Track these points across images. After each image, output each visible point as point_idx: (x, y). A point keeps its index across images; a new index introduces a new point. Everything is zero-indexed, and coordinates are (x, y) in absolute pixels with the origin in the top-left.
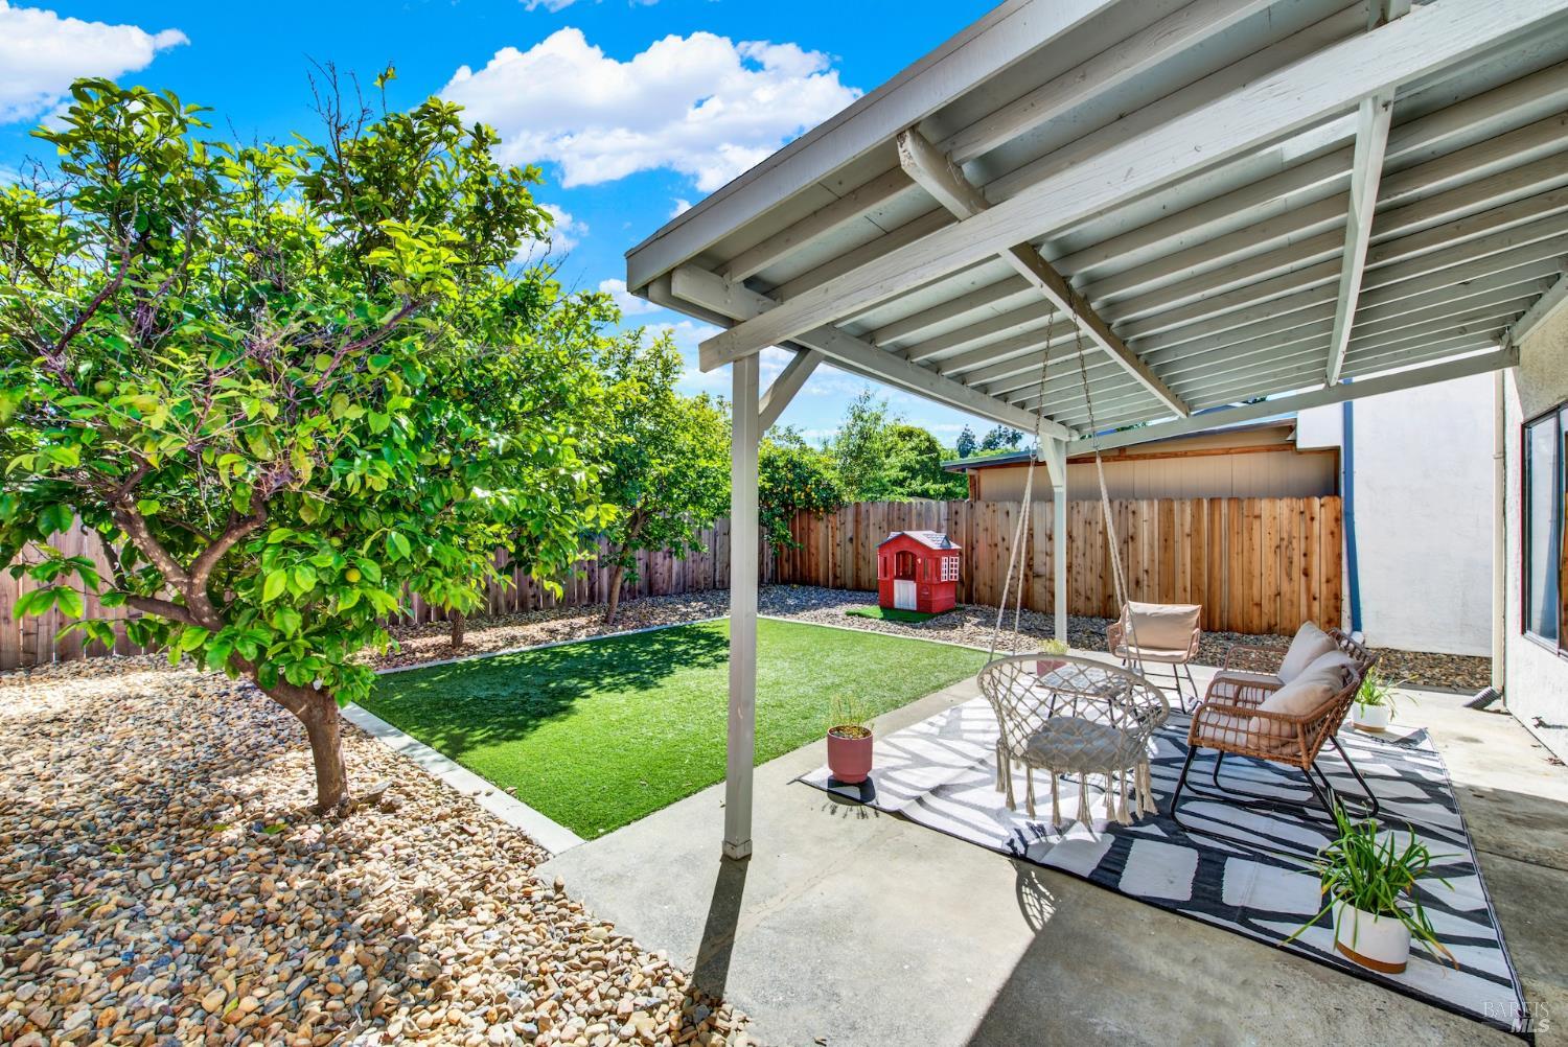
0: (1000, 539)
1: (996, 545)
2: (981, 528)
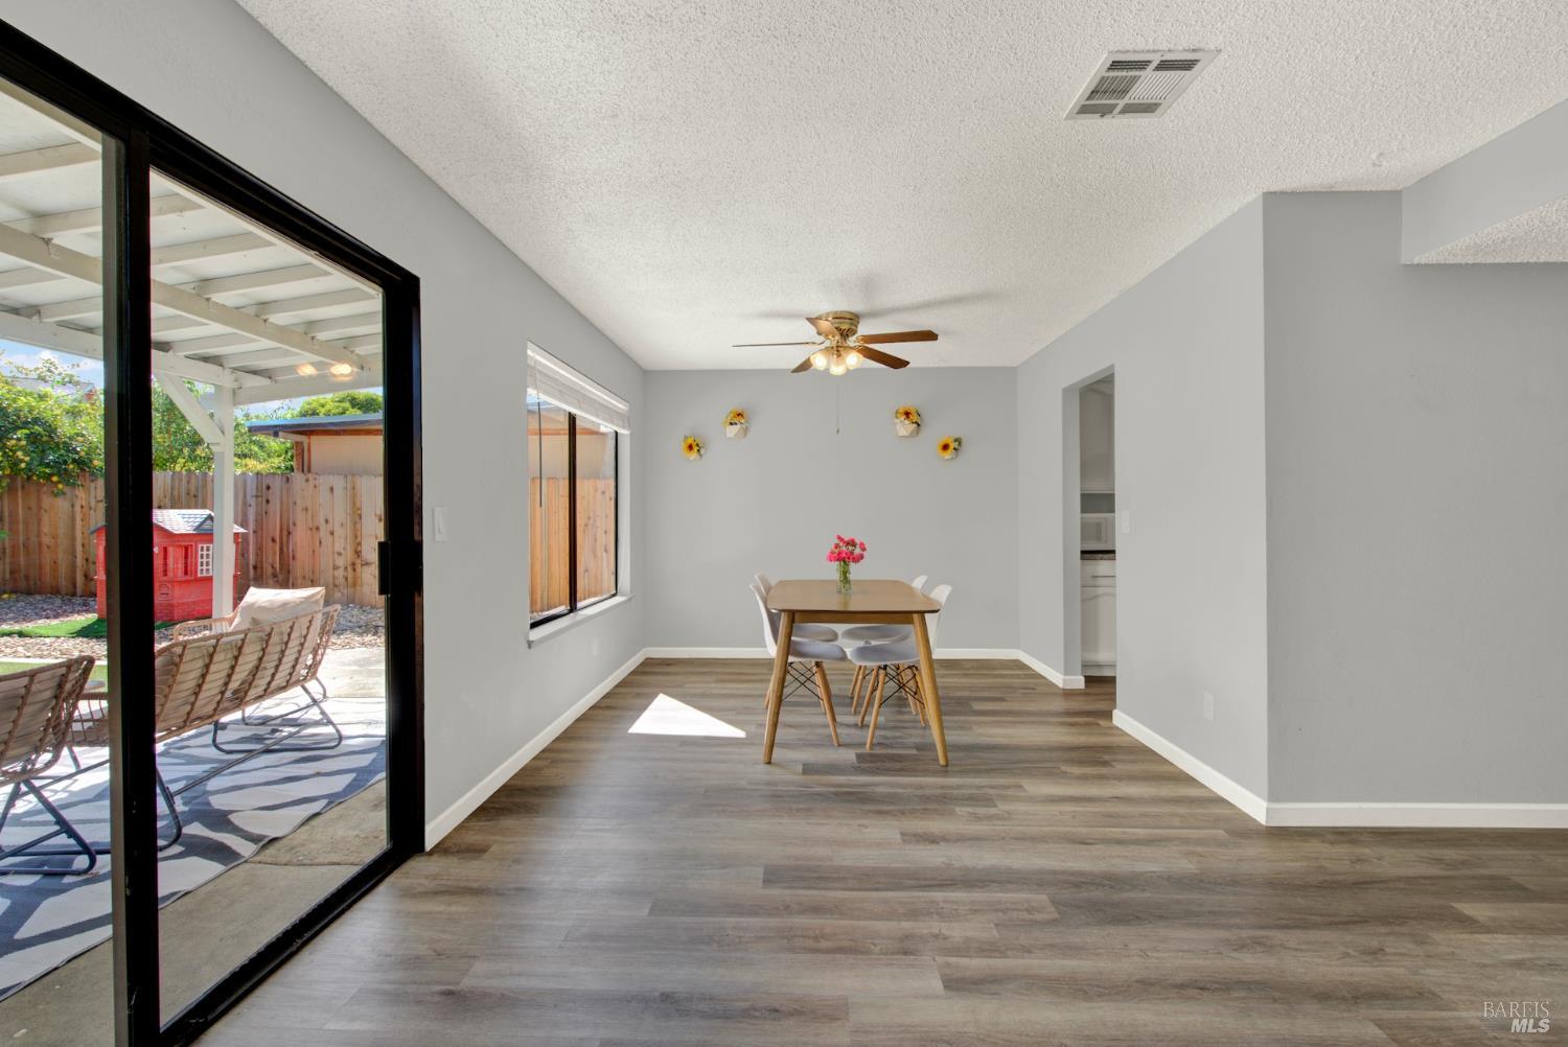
0: (322, 521)
1: (318, 528)
2: (299, 508)
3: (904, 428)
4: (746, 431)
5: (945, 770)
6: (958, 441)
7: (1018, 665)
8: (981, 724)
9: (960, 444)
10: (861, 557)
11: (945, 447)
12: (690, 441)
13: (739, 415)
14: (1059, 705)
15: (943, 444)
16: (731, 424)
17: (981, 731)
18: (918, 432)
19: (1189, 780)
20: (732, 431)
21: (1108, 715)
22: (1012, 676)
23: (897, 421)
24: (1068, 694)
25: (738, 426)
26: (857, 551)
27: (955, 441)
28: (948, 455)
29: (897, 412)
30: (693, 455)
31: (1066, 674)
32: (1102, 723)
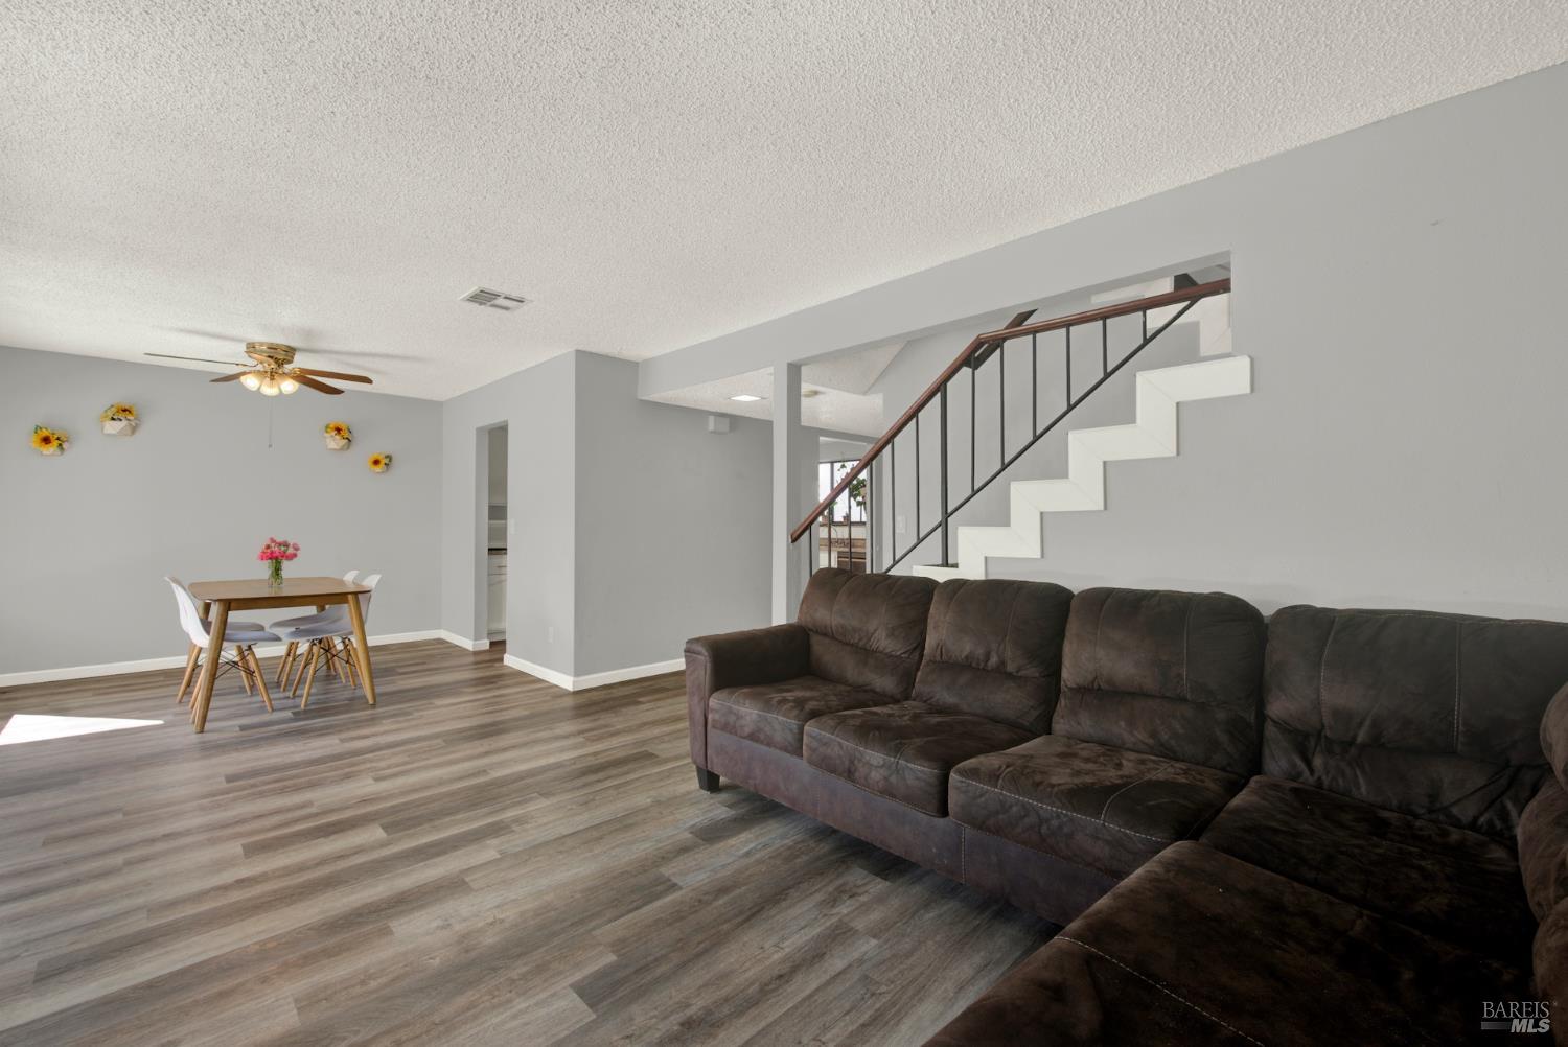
3: (334, 442)
4: (134, 430)
5: (374, 706)
6: (389, 457)
7: (440, 641)
8: (402, 680)
9: (390, 461)
10: (295, 555)
11: (376, 462)
12: (45, 433)
13: (125, 410)
14: (471, 659)
15: (373, 460)
16: (113, 419)
17: (402, 683)
18: (348, 448)
19: (540, 681)
20: (112, 428)
21: (502, 660)
22: (434, 649)
23: (326, 435)
24: (476, 653)
25: (124, 423)
26: (290, 551)
27: (387, 457)
28: (378, 469)
29: (327, 427)
30: (51, 449)
31: (475, 640)
32: (497, 664)
